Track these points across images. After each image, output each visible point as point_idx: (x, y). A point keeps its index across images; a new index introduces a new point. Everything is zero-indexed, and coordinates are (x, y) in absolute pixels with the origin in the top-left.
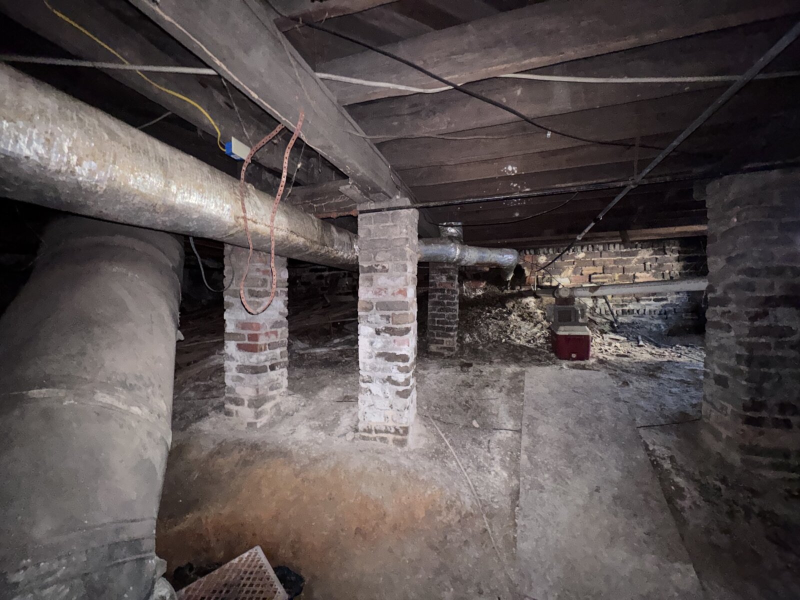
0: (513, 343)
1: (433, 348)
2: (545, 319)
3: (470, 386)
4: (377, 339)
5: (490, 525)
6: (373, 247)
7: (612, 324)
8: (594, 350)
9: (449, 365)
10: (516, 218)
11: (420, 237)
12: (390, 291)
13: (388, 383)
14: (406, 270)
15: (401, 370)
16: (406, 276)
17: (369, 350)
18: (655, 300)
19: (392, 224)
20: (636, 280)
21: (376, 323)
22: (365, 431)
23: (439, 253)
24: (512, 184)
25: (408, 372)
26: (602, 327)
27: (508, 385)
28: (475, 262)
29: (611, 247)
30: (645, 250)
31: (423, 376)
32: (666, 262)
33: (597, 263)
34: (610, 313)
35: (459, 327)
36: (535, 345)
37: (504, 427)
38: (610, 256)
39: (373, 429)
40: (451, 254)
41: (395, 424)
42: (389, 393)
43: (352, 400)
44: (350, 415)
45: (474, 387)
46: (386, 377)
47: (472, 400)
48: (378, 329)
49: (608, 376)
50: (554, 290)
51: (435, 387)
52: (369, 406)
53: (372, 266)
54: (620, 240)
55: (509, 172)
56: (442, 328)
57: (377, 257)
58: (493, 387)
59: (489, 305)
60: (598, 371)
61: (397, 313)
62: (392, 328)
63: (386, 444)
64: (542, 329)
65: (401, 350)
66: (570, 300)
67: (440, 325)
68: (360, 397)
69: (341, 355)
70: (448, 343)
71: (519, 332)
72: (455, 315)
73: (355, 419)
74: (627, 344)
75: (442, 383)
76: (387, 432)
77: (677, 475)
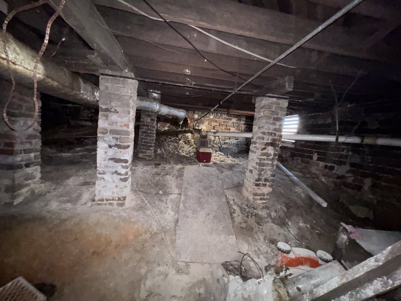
0: (180, 154)
1: (141, 155)
2: (195, 144)
3: (159, 175)
4: (109, 150)
5: (165, 236)
6: (109, 97)
7: (220, 148)
8: (212, 159)
9: (149, 164)
10: (187, 95)
11: (138, 95)
12: (119, 124)
13: (115, 174)
14: (129, 114)
15: (123, 167)
16: (129, 117)
17: (104, 156)
18: (236, 139)
19: (123, 86)
20: (230, 131)
21: (109, 141)
22: (99, 200)
23: (148, 106)
24: (187, 78)
25: (127, 168)
26: (216, 149)
27: (176, 174)
28: (166, 113)
29: (223, 115)
30: (234, 118)
31: (135, 170)
32: (241, 125)
33: (217, 121)
34: (219, 143)
35: (155, 145)
36: (190, 156)
37: (174, 193)
38: (222, 119)
39: (105, 199)
40: (154, 108)
41: (118, 196)
42: (116, 180)
43: (90, 184)
44: (89, 192)
45: (161, 175)
46: (114, 171)
47: (160, 181)
48: (111, 145)
49: (216, 169)
50: (199, 131)
51: (141, 175)
52: (102, 187)
53: (108, 108)
54: (227, 113)
55: (187, 73)
56: (146, 146)
57: (112, 103)
58: (170, 175)
59: (170, 135)
60: (213, 167)
61: (123, 136)
62: (119, 145)
63: (112, 206)
64: (193, 148)
65: (124, 157)
66: (205, 137)
67: (145, 144)
68: (97, 182)
69: (82, 158)
70: (149, 153)
71: (183, 150)
72: (154, 139)
73: (93, 195)
74: (224, 156)
75: (145, 173)
76: (113, 200)
77: (234, 205)
